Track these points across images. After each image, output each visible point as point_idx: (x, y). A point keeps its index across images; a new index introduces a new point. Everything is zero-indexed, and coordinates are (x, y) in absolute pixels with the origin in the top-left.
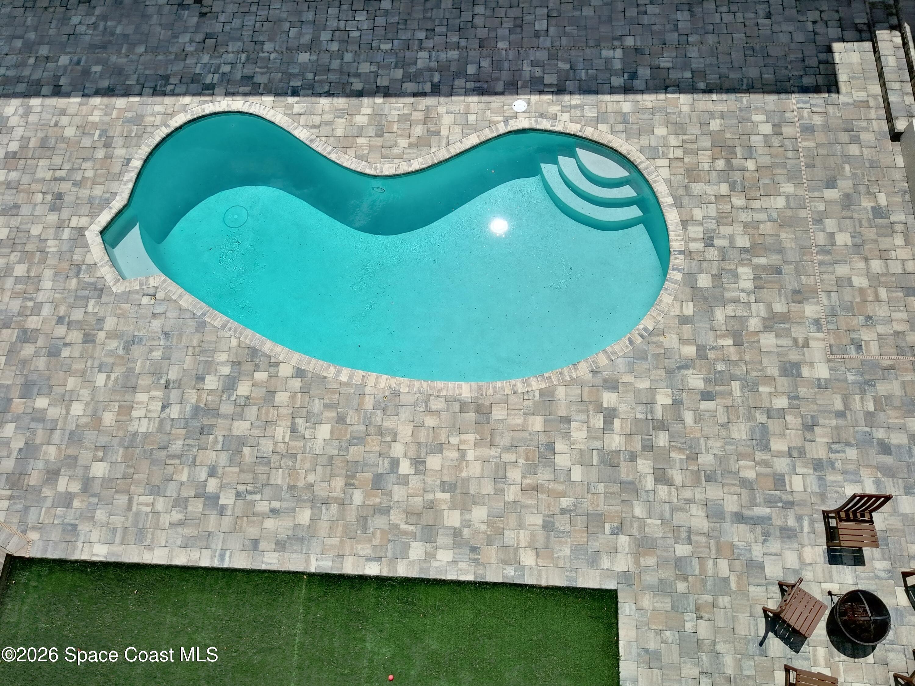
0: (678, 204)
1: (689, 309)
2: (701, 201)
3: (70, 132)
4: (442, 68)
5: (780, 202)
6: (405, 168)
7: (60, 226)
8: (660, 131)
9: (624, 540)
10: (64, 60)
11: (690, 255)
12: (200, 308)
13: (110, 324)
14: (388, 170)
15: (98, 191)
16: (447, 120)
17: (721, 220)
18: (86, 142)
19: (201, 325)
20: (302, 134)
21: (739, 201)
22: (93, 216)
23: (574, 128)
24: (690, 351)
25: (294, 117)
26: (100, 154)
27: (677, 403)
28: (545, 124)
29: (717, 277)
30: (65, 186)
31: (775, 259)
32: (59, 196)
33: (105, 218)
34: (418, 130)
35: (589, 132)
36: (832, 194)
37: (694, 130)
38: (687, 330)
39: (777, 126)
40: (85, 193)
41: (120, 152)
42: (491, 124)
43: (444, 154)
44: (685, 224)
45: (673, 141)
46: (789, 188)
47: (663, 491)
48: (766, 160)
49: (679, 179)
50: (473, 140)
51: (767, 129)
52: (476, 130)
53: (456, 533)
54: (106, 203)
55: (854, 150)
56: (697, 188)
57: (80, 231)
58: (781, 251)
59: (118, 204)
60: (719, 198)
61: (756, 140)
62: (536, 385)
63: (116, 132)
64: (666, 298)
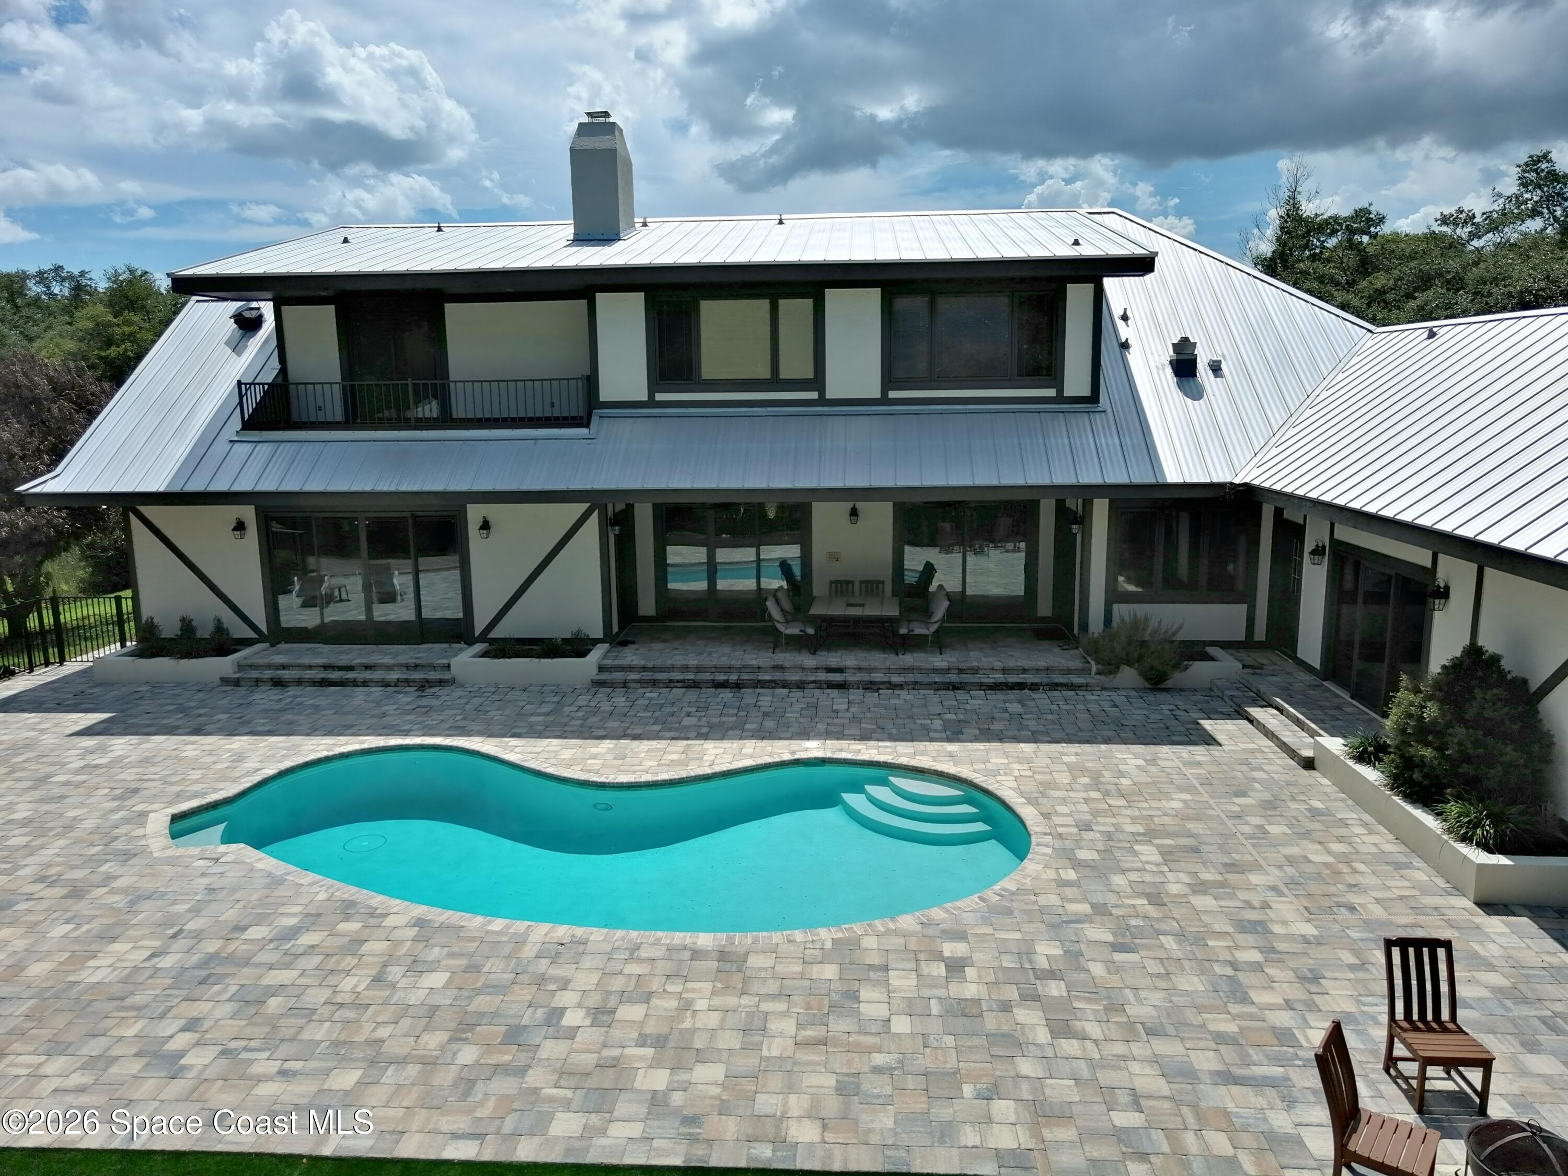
0: (1033, 803)
1: (1070, 875)
2: (1065, 801)
3: (190, 754)
4: (713, 726)
5: (1175, 804)
6: (647, 780)
7: (115, 810)
8: (999, 761)
9: (1003, 1107)
10: (222, 716)
11: (1059, 836)
12: (284, 869)
13: (124, 882)
14: (625, 779)
15: (197, 788)
16: (713, 752)
17: (1096, 814)
18: (208, 759)
19: (276, 883)
21: (1117, 802)
22: (174, 804)
23: (883, 758)
24: (1081, 908)
25: (507, 748)
26: (220, 766)
27: (1073, 954)
28: (844, 755)
29: (1105, 852)
30: (150, 784)
31: (1186, 841)
32: (135, 790)
33: (191, 805)
34: (673, 757)
35: (904, 760)
36: (1245, 801)
37: (1043, 761)
38: (1070, 891)
39: (1151, 761)
40: (175, 789)
41: (250, 765)
42: (773, 755)
43: (705, 770)
44: (1046, 815)
45: (1017, 767)
46: (1183, 796)
47: (1070, 1046)
48: (1144, 779)
49: (1031, 788)
50: (746, 764)
51: (1138, 762)
52: (751, 757)
53: (657, 1099)
54: (202, 796)
55: (1259, 775)
56: (1057, 794)
57: (143, 813)
58: (1193, 836)
59: (218, 796)
60: (1089, 800)
61: (1127, 768)
62: (828, 935)
63: (256, 754)
64: (1032, 867)
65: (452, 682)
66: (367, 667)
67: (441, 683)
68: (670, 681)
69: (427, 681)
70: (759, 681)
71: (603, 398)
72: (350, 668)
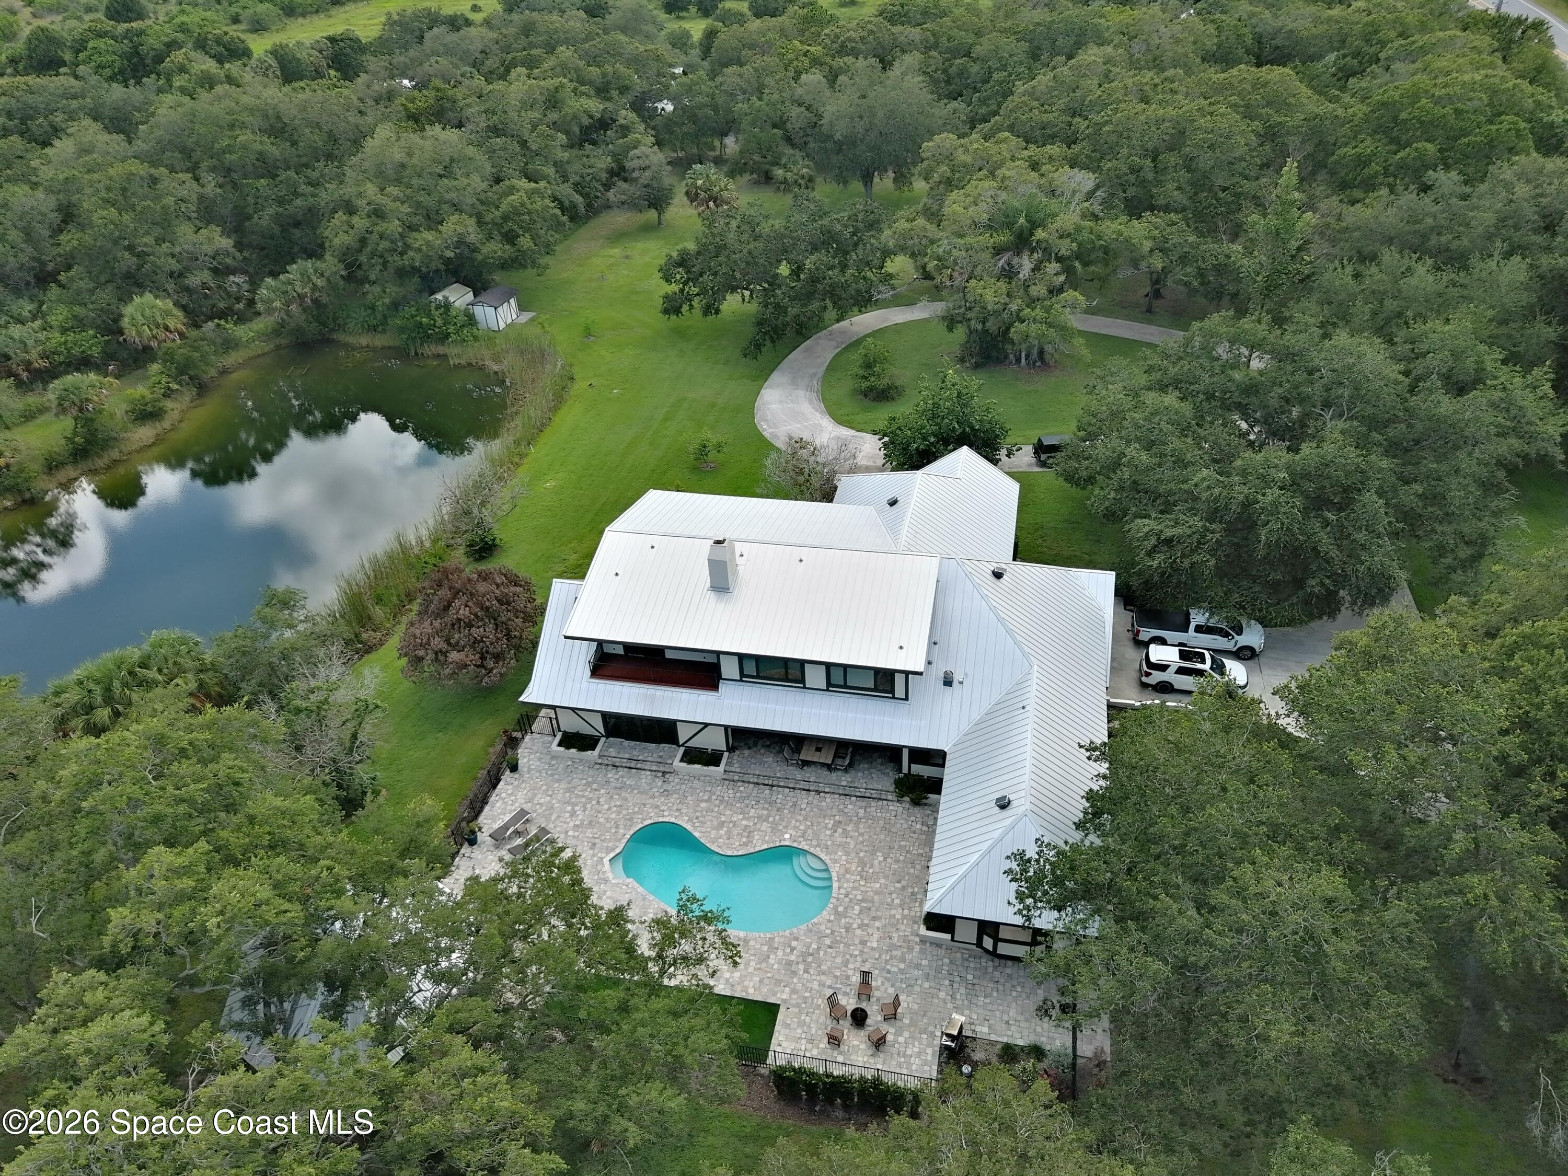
0: (839, 880)
1: (832, 918)
2: (848, 881)
3: (602, 820)
4: (759, 817)
5: (878, 885)
6: (736, 853)
7: (593, 855)
8: (840, 853)
9: (787, 989)
10: (603, 791)
11: (838, 899)
12: (645, 892)
13: (609, 893)
14: (729, 853)
15: (611, 844)
16: (757, 837)
17: (853, 888)
18: (608, 825)
19: (644, 899)
20: (697, 834)
21: (862, 883)
22: (607, 854)
23: (806, 848)
24: (828, 931)
25: (695, 828)
26: (613, 830)
27: (819, 948)
28: (795, 845)
29: (846, 908)
30: (597, 841)
31: (869, 905)
32: (594, 844)
33: (612, 855)
34: (744, 840)
35: (812, 850)
36: (898, 885)
37: (853, 855)
38: (829, 925)
39: (885, 859)
40: (605, 844)
41: (621, 831)
42: (774, 841)
43: (752, 851)
44: (839, 888)
45: (844, 858)
46: (883, 881)
47: (806, 975)
48: (877, 870)
49: (842, 871)
50: (765, 847)
51: (881, 859)
52: (767, 842)
53: (727, 980)
54: (613, 850)
55: (912, 871)
56: (848, 876)
57: (602, 859)
58: (872, 902)
59: (618, 850)
60: (855, 881)
61: (876, 862)
62: (768, 935)
63: (621, 823)
64: (825, 913)
65: (673, 772)
66: (642, 761)
67: (670, 773)
68: (749, 782)
69: (665, 772)
70: (779, 785)
71: (723, 677)
72: (638, 761)
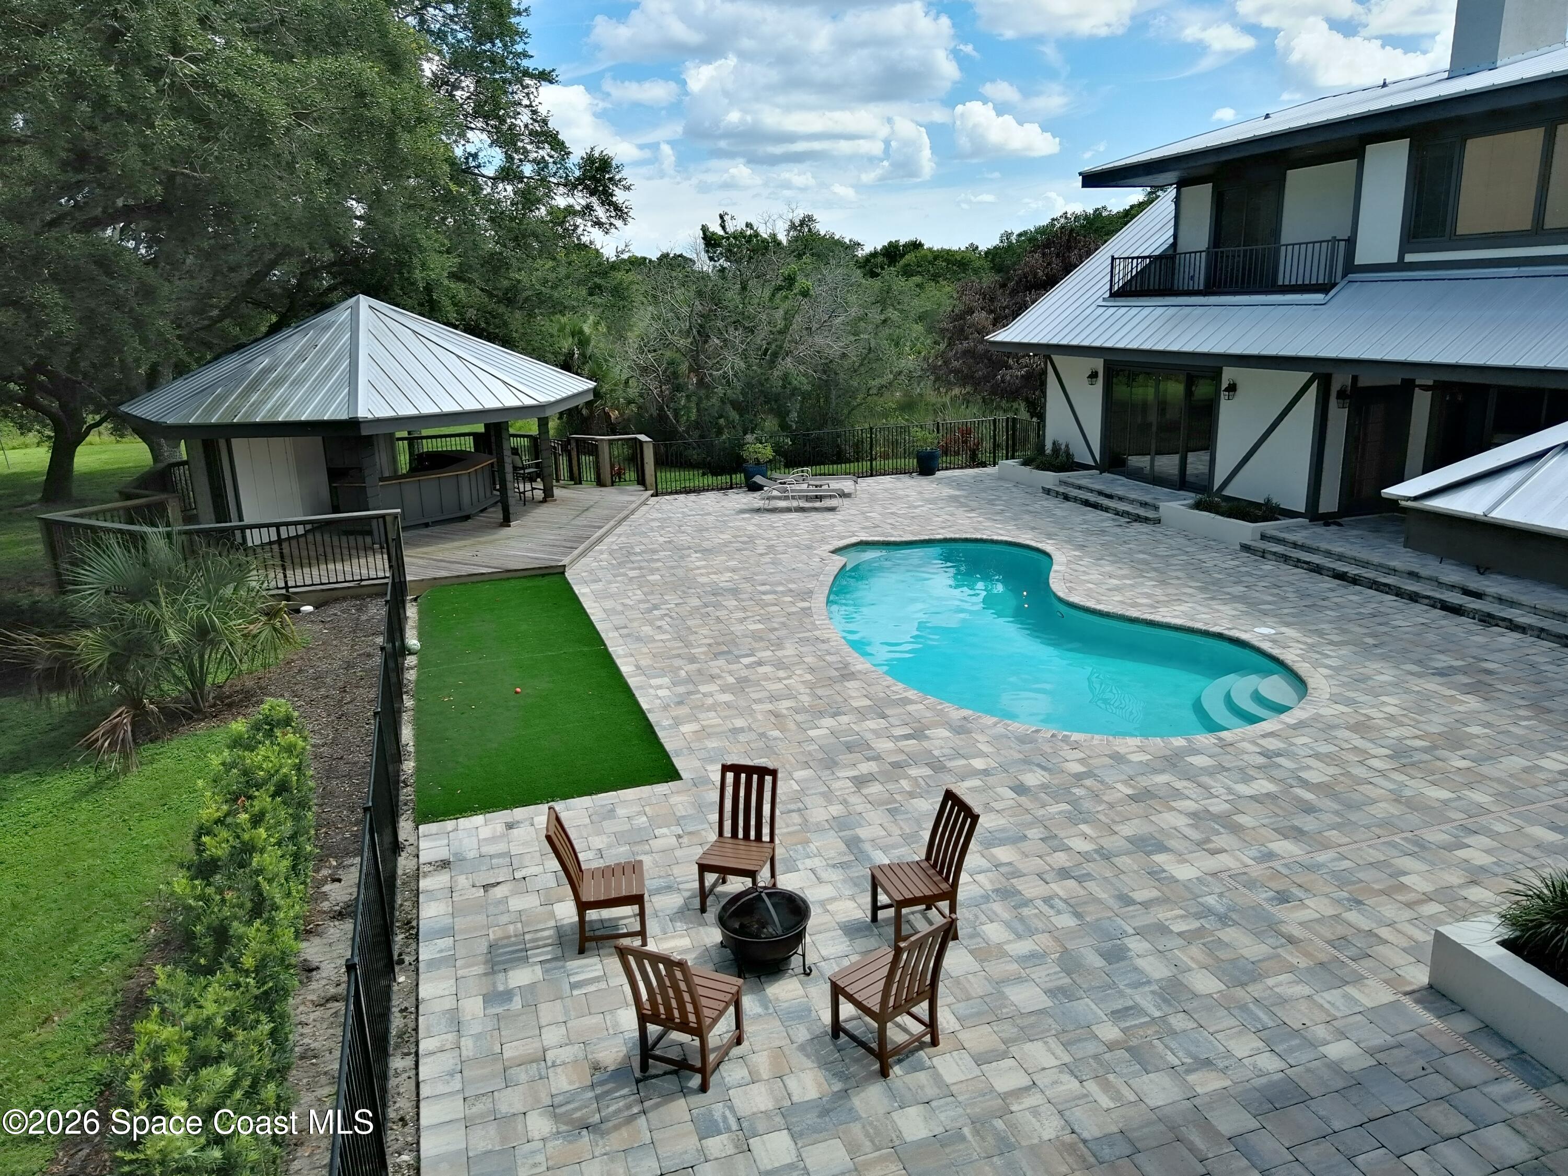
0: (1295, 726)
1: (1139, 758)
2: (1331, 740)
3: (937, 519)
4: (1242, 598)
5: (1442, 795)
7: (850, 531)
10: (999, 507)
11: (1225, 745)
14: (1075, 599)
15: (896, 533)
16: (1180, 608)
17: (1323, 756)
18: (936, 524)
19: (813, 576)
21: (1378, 764)
22: (872, 536)
23: (1290, 657)
24: (1075, 767)
26: (931, 528)
27: (985, 773)
29: (1222, 769)
30: (886, 526)
31: (1328, 805)
32: (876, 527)
33: (875, 539)
34: (1144, 601)
35: (1300, 665)
38: (1104, 760)
40: (889, 531)
41: (942, 531)
42: (1213, 624)
44: (1271, 735)
46: (1480, 797)
48: (1494, 773)
49: (1337, 721)
50: (1176, 621)
51: (1554, 766)
52: (1193, 620)
54: (888, 536)
56: (1346, 735)
57: (853, 536)
59: (894, 539)
60: (1356, 750)
61: (1514, 761)
63: (959, 527)
65: (1158, 521)
66: (1121, 499)
67: (1146, 520)
68: (1299, 560)
69: (1139, 516)
70: (1375, 582)
71: (1357, 262)
72: (1110, 497)
